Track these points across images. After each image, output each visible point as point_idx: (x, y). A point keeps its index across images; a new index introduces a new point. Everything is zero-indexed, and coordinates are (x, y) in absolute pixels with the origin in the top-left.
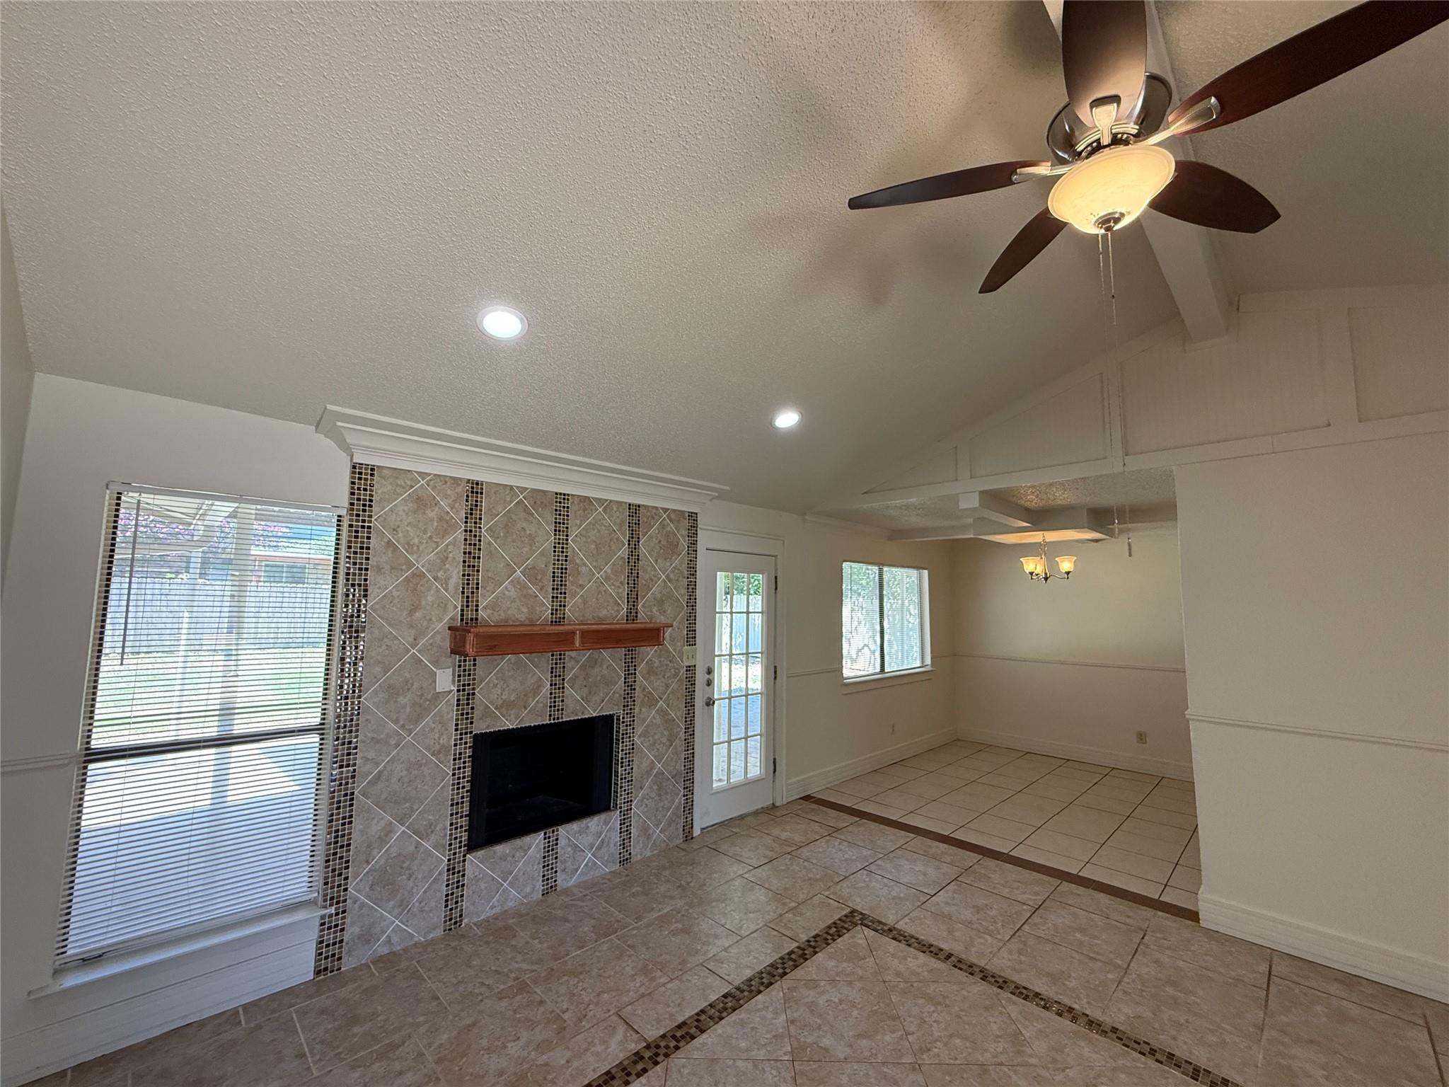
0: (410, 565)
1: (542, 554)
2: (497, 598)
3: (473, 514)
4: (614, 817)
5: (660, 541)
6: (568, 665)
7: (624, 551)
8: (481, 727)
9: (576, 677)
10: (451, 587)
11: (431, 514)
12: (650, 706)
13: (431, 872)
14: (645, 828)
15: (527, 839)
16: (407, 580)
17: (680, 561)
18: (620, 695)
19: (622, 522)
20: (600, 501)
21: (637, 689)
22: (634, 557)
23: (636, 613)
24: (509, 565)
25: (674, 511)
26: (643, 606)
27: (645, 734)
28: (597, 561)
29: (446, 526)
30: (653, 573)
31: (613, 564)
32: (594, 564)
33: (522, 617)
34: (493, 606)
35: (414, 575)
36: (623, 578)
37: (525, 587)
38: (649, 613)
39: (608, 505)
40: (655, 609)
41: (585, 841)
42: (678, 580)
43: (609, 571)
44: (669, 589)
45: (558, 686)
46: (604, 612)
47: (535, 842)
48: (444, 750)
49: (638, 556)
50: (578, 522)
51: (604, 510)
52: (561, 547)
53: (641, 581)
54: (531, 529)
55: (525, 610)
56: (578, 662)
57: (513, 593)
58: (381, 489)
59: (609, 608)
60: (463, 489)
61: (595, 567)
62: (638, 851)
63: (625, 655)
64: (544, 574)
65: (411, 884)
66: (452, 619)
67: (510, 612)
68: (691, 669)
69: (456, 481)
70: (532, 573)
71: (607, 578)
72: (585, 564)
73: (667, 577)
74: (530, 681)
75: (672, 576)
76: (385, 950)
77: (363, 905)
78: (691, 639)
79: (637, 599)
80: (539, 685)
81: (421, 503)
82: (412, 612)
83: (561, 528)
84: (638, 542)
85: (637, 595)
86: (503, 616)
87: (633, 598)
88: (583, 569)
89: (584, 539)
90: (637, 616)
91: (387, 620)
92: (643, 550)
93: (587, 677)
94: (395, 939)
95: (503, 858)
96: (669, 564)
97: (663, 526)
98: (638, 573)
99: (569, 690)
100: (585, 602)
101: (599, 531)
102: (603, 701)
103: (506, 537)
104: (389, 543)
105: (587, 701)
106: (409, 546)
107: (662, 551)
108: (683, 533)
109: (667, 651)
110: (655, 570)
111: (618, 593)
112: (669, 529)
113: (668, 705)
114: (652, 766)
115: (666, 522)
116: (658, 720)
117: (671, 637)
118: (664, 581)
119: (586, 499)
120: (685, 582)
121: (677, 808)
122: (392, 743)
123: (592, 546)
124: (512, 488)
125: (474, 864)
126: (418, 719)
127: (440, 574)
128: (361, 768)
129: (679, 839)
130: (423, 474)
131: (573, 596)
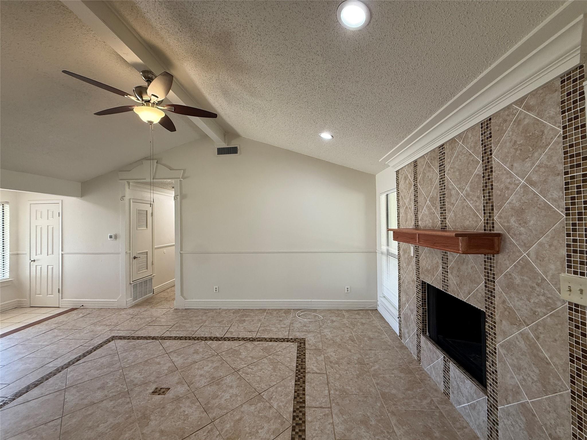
0: (405, 203)
1: (435, 188)
2: (422, 215)
3: (416, 176)
5: (515, 142)
6: (450, 258)
7: (479, 169)
8: (422, 278)
9: (453, 268)
10: (412, 210)
11: (407, 181)
12: (512, 324)
15: (438, 350)
17: (547, 155)
18: (482, 296)
19: (476, 143)
20: (460, 136)
21: (497, 298)
22: (488, 169)
23: (493, 223)
24: (425, 198)
25: (533, 94)
26: (500, 217)
28: (460, 184)
29: (410, 185)
30: (508, 180)
31: (471, 183)
32: (459, 186)
33: (430, 225)
34: (422, 219)
35: (405, 207)
36: (479, 192)
37: (431, 208)
38: (506, 224)
40: (513, 220)
41: (463, 389)
42: (545, 181)
43: (469, 189)
44: (531, 195)
45: (445, 269)
46: (467, 223)
48: (413, 281)
49: (492, 168)
50: (449, 160)
51: (463, 142)
52: (442, 181)
53: (496, 192)
54: (431, 175)
55: (430, 221)
56: (454, 258)
57: (427, 212)
58: (400, 178)
59: (470, 219)
60: (412, 167)
61: (460, 189)
63: (485, 261)
64: (436, 200)
66: (413, 225)
67: (427, 222)
69: (411, 164)
70: (432, 200)
71: (468, 195)
72: (454, 188)
74: (435, 262)
75: (535, 178)
79: (493, 210)
80: (437, 267)
82: (406, 222)
84: (491, 154)
85: (492, 206)
86: (424, 224)
87: (489, 209)
88: (453, 192)
89: (452, 170)
90: (493, 227)
91: (402, 225)
92: (496, 159)
93: (459, 270)
94: (409, 345)
96: (529, 164)
97: (519, 122)
98: (492, 185)
100: (455, 216)
101: (460, 160)
102: (469, 293)
103: (424, 183)
104: (402, 196)
105: (460, 288)
107: (519, 152)
108: (552, 113)
109: (532, 270)
110: (511, 176)
111: (476, 206)
112: (526, 121)
113: (538, 338)
114: (517, 393)
115: (522, 116)
116: (522, 344)
117: (537, 254)
118: (525, 186)
119: (453, 140)
120: (561, 180)
122: (405, 271)
123: (457, 174)
124: (424, 156)
125: (423, 341)
126: (409, 265)
127: (410, 206)
128: (401, 276)
130: (405, 167)
131: (450, 210)
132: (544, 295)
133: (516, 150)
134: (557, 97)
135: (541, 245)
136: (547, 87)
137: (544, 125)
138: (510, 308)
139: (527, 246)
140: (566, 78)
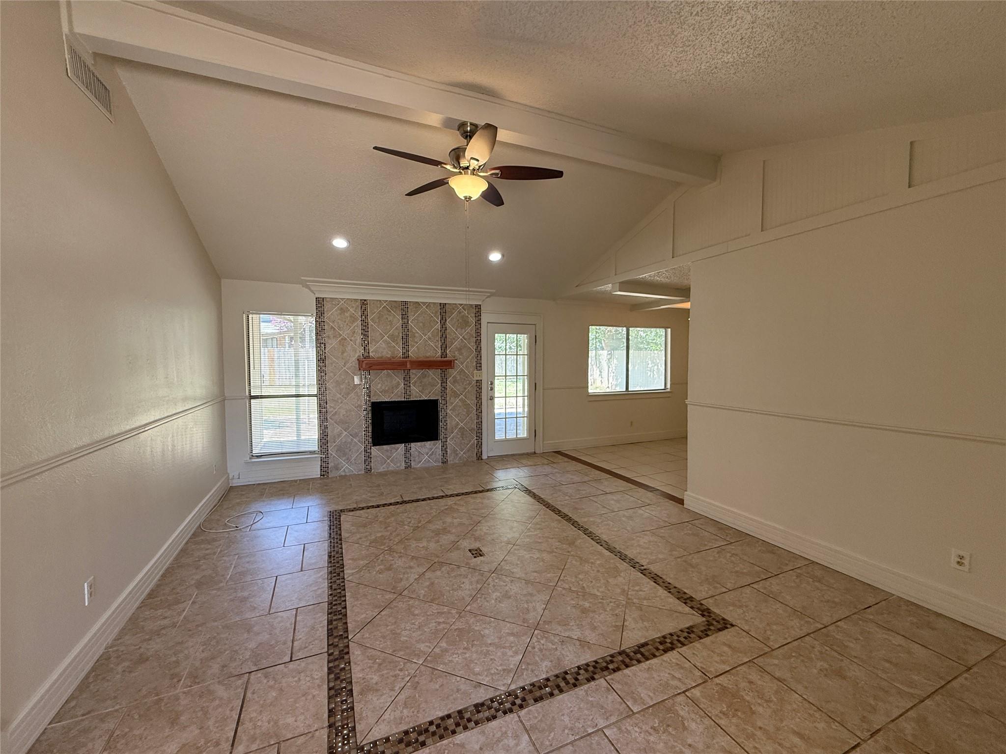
0: (341, 335)
1: (396, 328)
2: (377, 348)
3: (364, 313)
4: (439, 444)
5: (458, 320)
6: (412, 376)
7: (438, 326)
8: (374, 400)
9: (415, 382)
10: (357, 344)
11: (347, 314)
12: (455, 397)
13: (358, 450)
14: (455, 451)
15: (397, 445)
16: (340, 341)
17: (471, 329)
18: (439, 391)
19: (436, 312)
20: (424, 303)
21: (448, 389)
22: (444, 328)
23: (446, 354)
24: (381, 334)
26: (450, 351)
27: (453, 410)
28: (424, 331)
29: (353, 319)
30: (455, 335)
31: (433, 332)
33: (389, 356)
34: (376, 351)
35: (342, 339)
36: (438, 338)
37: (389, 343)
38: (453, 354)
39: (428, 305)
40: (456, 353)
41: (424, 451)
42: (469, 338)
43: (430, 335)
44: (465, 343)
45: (407, 386)
46: (429, 354)
47: (401, 447)
48: (359, 406)
49: (446, 328)
50: (413, 313)
51: (426, 307)
52: (405, 325)
53: (448, 340)
54: (390, 318)
55: (390, 353)
56: (416, 375)
57: (384, 345)
58: (327, 306)
59: (431, 352)
60: (359, 303)
61: (423, 334)
62: (450, 459)
63: (441, 373)
64: (398, 337)
65: (350, 453)
66: (359, 356)
67: (383, 354)
68: (479, 382)
69: (356, 300)
70: (392, 337)
71: (430, 338)
72: (418, 333)
73: (463, 337)
74: (394, 382)
75: (466, 337)
76: (343, 474)
77: (334, 457)
78: (479, 366)
79: (446, 348)
80: (398, 384)
81: (343, 310)
82: (343, 353)
83: (404, 317)
84: (446, 321)
85: (446, 346)
86: (380, 355)
87: (444, 347)
88: (417, 335)
89: (416, 321)
90: (446, 356)
91: (334, 356)
92: (448, 324)
93: (421, 382)
94: (346, 471)
95: (387, 451)
96: (464, 331)
97: (460, 312)
98: (446, 336)
99: (412, 387)
100: (418, 349)
101: (424, 317)
102: (430, 393)
103: (378, 322)
104: (332, 327)
105: (422, 393)
106: (339, 328)
107: (460, 325)
111: (436, 346)
112: (463, 314)
113: (466, 397)
114: (458, 424)
116: (460, 404)
117: (466, 365)
118: (461, 339)
119: (417, 303)
120: (474, 340)
121: (473, 444)
122: (340, 401)
123: (421, 324)
124: (380, 301)
125: (375, 450)
126: (348, 394)
127: (353, 338)
128: (329, 409)
129: (475, 459)
130: (342, 299)
131: (413, 346)
132: (468, 380)
133: (459, 323)
135: (467, 362)
138: (455, 391)
139: (462, 363)
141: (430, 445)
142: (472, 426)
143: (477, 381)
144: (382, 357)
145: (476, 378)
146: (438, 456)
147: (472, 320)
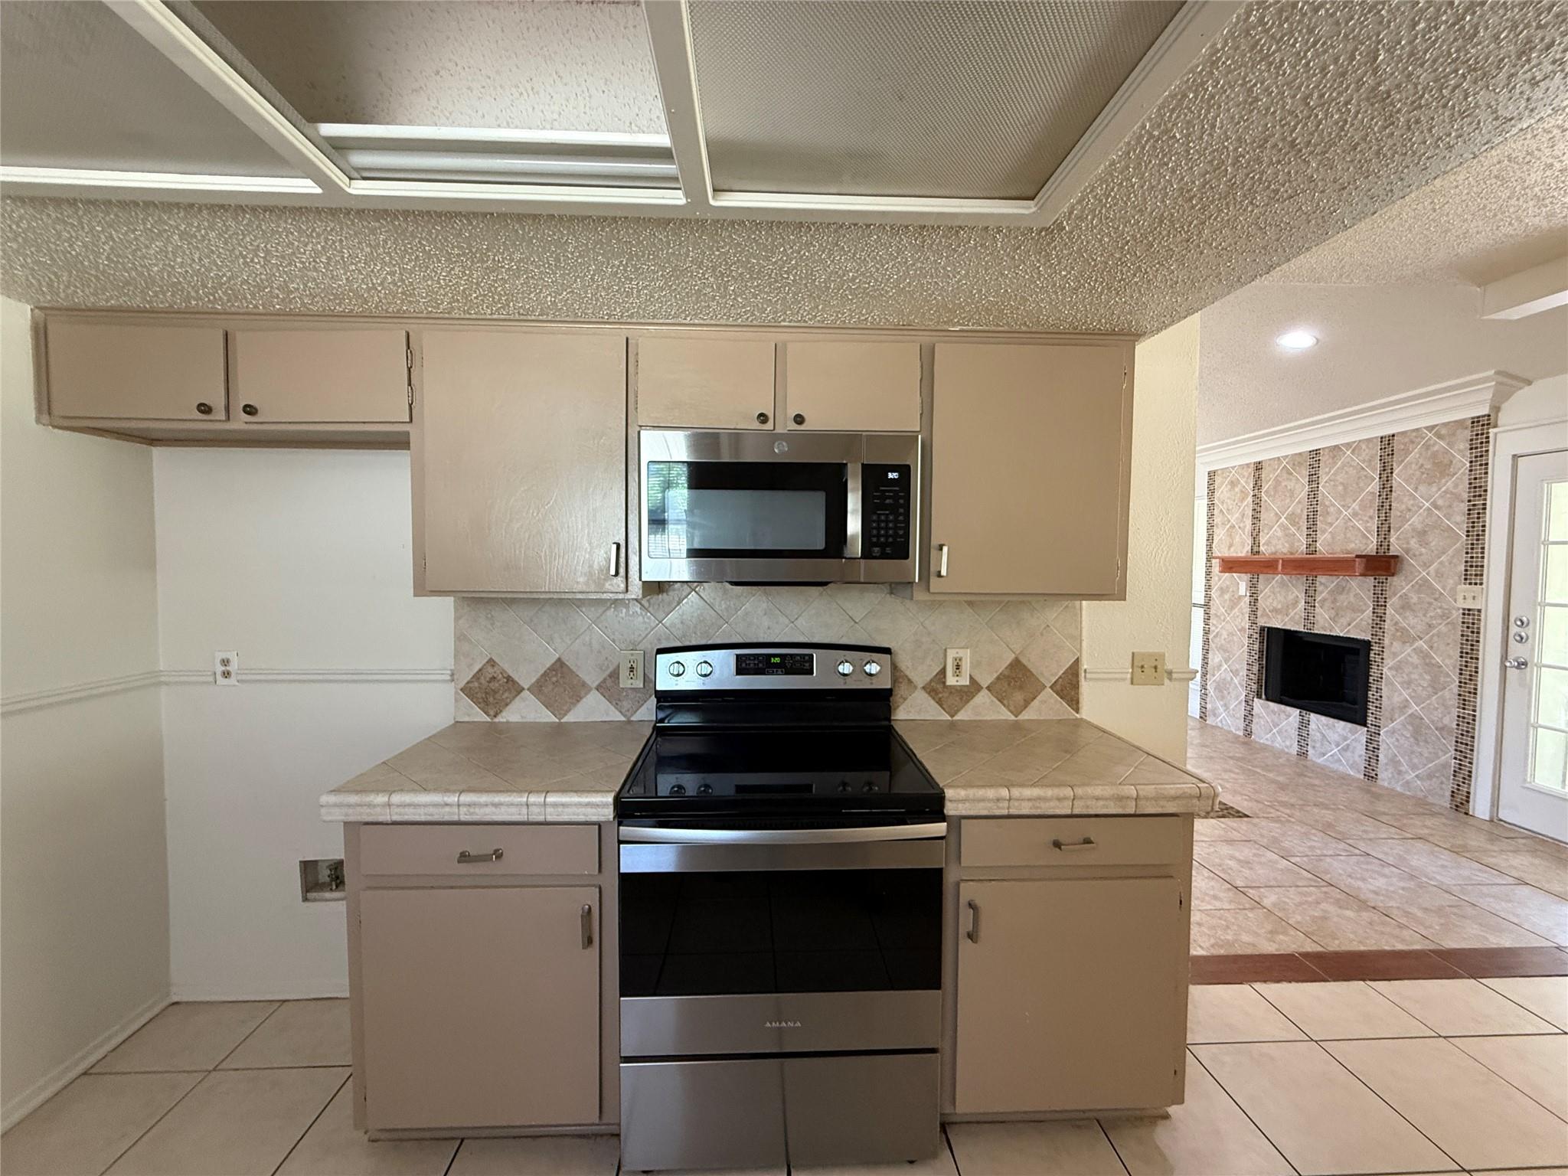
0: (1229, 521)
1: (1299, 502)
2: (1270, 537)
3: (1257, 484)
4: (1362, 733)
5: (1422, 465)
6: (1320, 588)
7: (1375, 486)
8: (1263, 622)
9: (1324, 600)
10: (1246, 530)
11: (1238, 489)
12: (1404, 643)
13: (1237, 696)
14: (1394, 762)
15: (1288, 709)
17: (1458, 482)
18: (1368, 624)
19: (1372, 457)
20: (1348, 445)
21: (1388, 621)
22: (1386, 488)
23: (1389, 545)
24: (1277, 514)
25: (1445, 425)
26: (1398, 539)
27: (1397, 668)
28: (1344, 500)
29: (1244, 495)
30: (1412, 502)
31: (1361, 501)
32: (1342, 503)
33: (1285, 550)
34: (1268, 543)
35: (1230, 526)
36: (1373, 512)
37: (1288, 528)
38: (1405, 546)
39: (1355, 447)
40: (1412, 542)
41: (1329, 733)
42: (1450, 506)
43: (1357, 508)
44: (1434, 518)
45: (1310, 604)
46: (1353, 545)
47: (1295, 714)
48: (1242, 630)
49: (1391, 487)
50: (1327, 470)
51: (1353, 453)
52: (1313, 494)
53: (1395, 513)
54: (1291, 485)
55: (1287, 545)
56: (1327, 588)
57: (1280, 534)
58: (1218, 480)
59: (1357, 542)
60: (1251, 470)
61: (1343, 506)
62: (1385, 776)
63: (1375, 586)
64: (1300, 518)
65: (1229, 698)
66: (1247, 552)
67: (1278, 547)
68: (1472, 613)
69: (1248, 465)
70: (1292, 519)
71: (1355, 514)
72: (1333, 505)
73: (1434, 504)
74: (1291, 597)
75: (1440, 502)
76: (1220, 725)
79: (1389, 531)
80: (1296, 603)
81: (1233, 484)
82: (1229, 547)
83: (1313, 478)
84: (1392, 473)
85: (1389, 527)
86: (1273, 550)
87: (1385, 529)
88: (1332, 509)
89: (1332, 483)
90: (1388, 549)
92: (1397, 479)
93: (1334, 601)
94: (1224, 722)
95: (1273, 711)
96: (1434, 489)
97: (1427, 447)
98: (1390, 506)
99: (1318, 610)
100: (1333, 538)
101: (1347, 473)
102: (1349, 625)
103: (1275, 494)
104: (1221, 510)
105: (1335, 622)
106: (1229, 510)
107: (1425, 475)
108: (1462, 447)
109: (1431, 586)
110: (1415, 498)
111: (1366, 529)
112: (1436, 448)
113: (1431, 648)
114: (1405, 705)
115: (1432, 442)
116: (1415, 659)
117: (1437, 572)
118: (1429, 509)
119: (1336, 448)
120: (1464, 507)
121: (1445, 766)
122: (1222, 618)
123: (1340, 488)
124: (1279, 458)
125: (1258, 704)
126: (1232, 608)
127: (1241, 525)
128: (1212, 628)
129: (1446, 802)
130: (1233, 468)
131: (1324, 532)
132: (1440, 608)
133: (1423, 473)
134: (1467, 434)
135: (1441, 563)
136: (1460, 423)
137: (1454, 456)
138: (1404, 628)
139: (1426, 566)
140: (1475, 421)
141: (1344, 729)
142: (1446, 720)
143: (1467, 612)
144: (1275, 553)
145: (1462, 604)
146: (1357, 759)
147: (1462, 460)
